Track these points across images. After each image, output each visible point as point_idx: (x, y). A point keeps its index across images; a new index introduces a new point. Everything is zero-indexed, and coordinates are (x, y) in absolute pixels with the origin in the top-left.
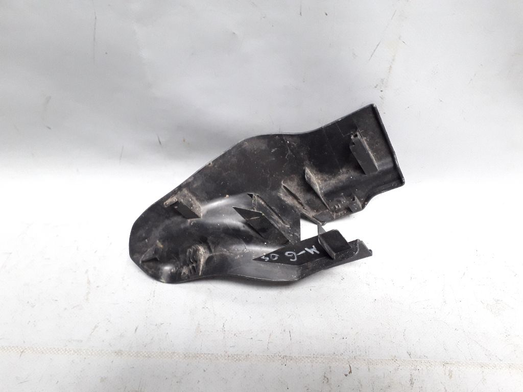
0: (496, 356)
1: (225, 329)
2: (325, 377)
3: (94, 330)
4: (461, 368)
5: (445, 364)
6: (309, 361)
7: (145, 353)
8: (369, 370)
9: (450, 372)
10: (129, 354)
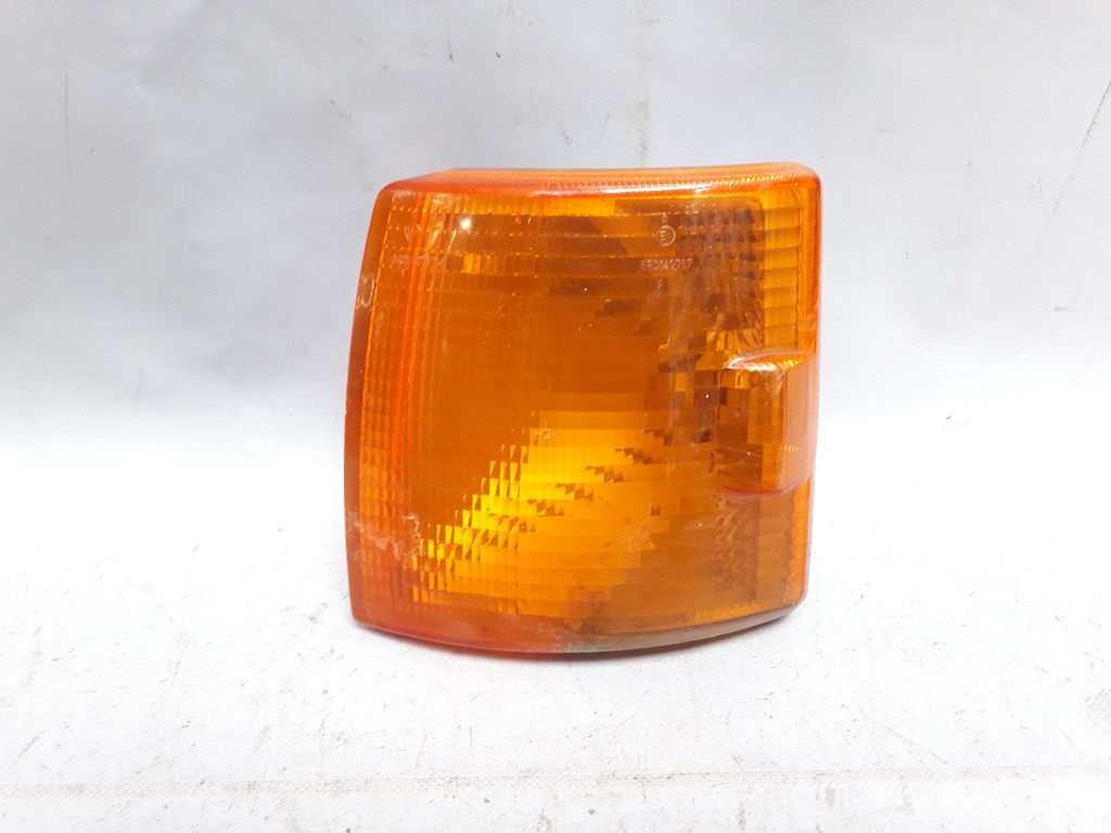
0: (934, 755)
1: (325, 731)
2: (541, 817)
3: (29, 745)
4: (853, 782)
5: (818, 776)
6: (508, 785)
7: (135, 788)
8: (645, 797)
9: (830, 792)
10: (99, 792)
